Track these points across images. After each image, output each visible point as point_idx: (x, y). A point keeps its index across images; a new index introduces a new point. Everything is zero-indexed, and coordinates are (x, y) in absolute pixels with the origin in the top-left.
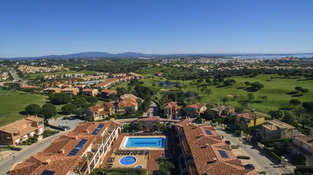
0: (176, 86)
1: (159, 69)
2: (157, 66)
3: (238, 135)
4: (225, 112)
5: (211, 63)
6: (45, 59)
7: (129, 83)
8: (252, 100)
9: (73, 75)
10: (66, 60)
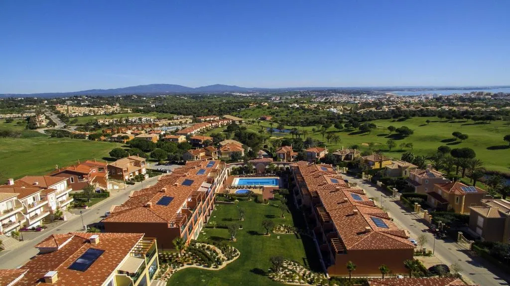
0: (292, 133)
1: (268, 110)
2: (263, 106)
3: (360, 177)
4: (349, 157)
5: (348, 102)
6: (86, 96)
7: (226, 129)
8: (392, 149)
9: (140, 119)
10: (119, 98)
